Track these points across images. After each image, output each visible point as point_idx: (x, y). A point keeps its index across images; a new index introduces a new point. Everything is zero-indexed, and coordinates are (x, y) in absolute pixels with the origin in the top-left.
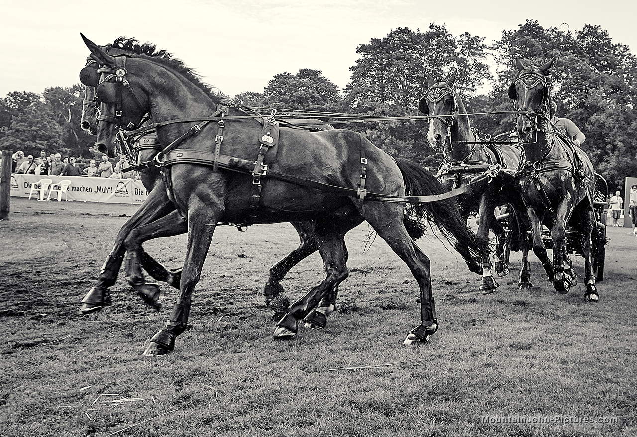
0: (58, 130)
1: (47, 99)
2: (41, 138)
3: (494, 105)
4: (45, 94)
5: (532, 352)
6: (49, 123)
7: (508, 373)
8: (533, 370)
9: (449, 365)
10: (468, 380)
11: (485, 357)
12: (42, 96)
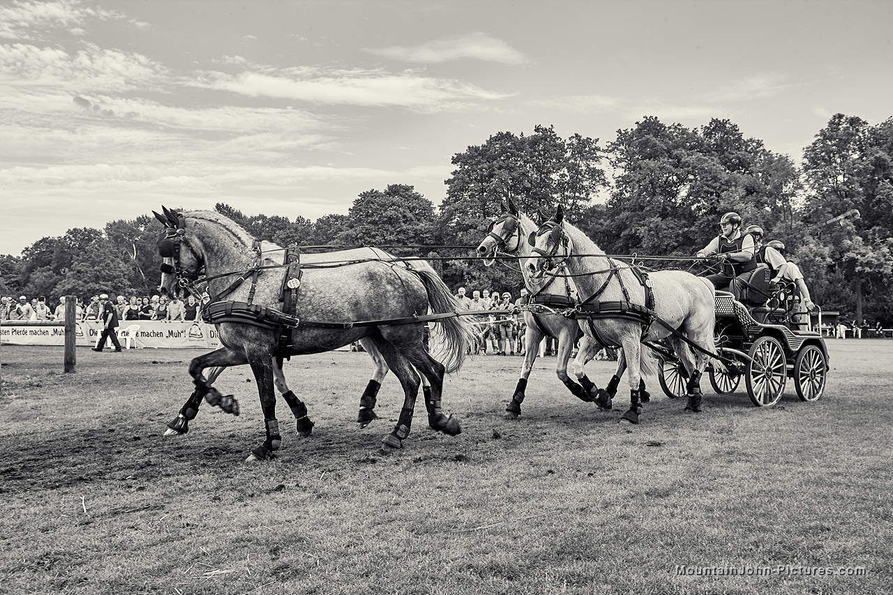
0: (122, 269)
1: (109, 234)
2: (104, 279)
3: (612, 215)
4: (107, 229)
5: (673, 499)
6: (113, 261)
7: (646, 525)
8: (674, 520)
9: (578, 519)
10: (600, 536)
11: (618, 508)
12: (103, 231)
